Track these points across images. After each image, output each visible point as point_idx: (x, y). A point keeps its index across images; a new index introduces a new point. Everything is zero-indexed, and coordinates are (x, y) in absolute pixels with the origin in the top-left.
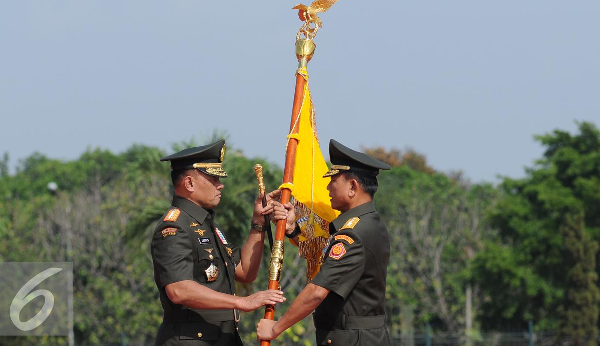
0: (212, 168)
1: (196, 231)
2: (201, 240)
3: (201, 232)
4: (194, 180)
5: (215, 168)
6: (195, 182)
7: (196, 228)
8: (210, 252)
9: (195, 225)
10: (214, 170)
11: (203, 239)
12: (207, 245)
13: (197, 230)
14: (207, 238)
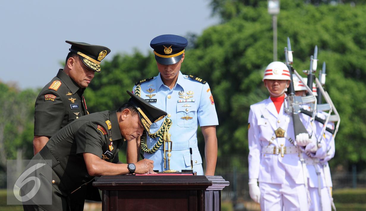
0: (88, 60)
1: (69, 99)
2: (72, 106)
3: (73, 100)
4: (75, 62)
5: (91, 62)
6: (75, 63)
7: (70, 97)
8: (77, 115)
9: (70, 94)
10: (89, 62)
11: (73, 105)
12: (76, 110)
13: (71, 98)
14: (76, 105)
